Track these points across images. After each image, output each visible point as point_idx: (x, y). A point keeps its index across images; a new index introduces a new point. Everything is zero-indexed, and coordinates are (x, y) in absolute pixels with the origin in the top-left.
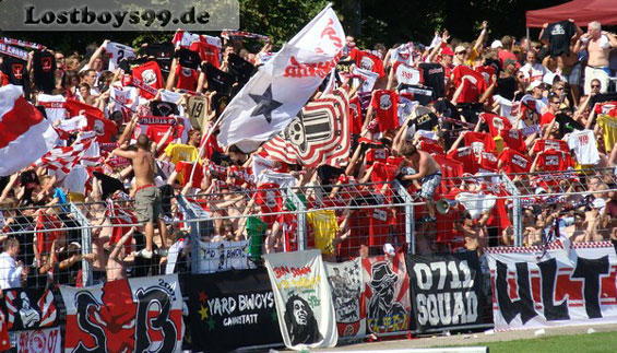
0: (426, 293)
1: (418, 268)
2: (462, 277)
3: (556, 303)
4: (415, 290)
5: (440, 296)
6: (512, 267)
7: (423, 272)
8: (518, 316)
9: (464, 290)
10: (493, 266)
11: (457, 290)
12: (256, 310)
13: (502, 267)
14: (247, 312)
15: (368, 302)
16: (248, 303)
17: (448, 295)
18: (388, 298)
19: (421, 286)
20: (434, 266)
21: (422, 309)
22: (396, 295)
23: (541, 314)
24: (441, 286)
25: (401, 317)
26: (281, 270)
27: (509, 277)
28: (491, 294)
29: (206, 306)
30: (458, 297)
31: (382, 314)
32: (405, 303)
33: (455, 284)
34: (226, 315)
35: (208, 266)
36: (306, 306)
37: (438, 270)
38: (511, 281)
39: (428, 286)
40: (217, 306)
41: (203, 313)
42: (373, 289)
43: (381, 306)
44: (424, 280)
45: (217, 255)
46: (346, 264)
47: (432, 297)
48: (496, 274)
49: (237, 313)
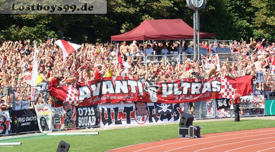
0: (81, 117)
1: (79, 109)
2: (92, 112)
3: (118, 120)
4: (78, 116)
5: (85, 117)
6: (106, 110)
7: (80, 111)
8: (107, 123)
9: (92, 116)
10: (100, 109)
11: (90, 116)
12: (30, 121)
13: (103, 110)
14: (28, 122)
15: (64, 119)
16: (29, 119)
17: (87, 117)
18: (70, 118)
19: (80, 114)
20: (84, 109)
21: (80, 121)
22: (72, 117)
23: (114, 122)
24: (85, 115)
25: (73, 123)
26: (39, 110)
27: (105, 112)
28: (100, 117)
29: (17, 120)
30: (90, 118)
31: (68, 122)
32: (75, 119)
33: (89, 114)
34: (22, 122)
35: (18, 108)
36: (45, 120)
37: (85, 110)
38: (106, 113)
39: (82, 115)
40: (20, 120)
41: (16, 122)
42: (66, 115)
43: (68, 120)
44: (81, 113)
45: (20, 105)
46: (58, 108)
47: (83, 118)
48: (101, 112)
49: (25, 122)
